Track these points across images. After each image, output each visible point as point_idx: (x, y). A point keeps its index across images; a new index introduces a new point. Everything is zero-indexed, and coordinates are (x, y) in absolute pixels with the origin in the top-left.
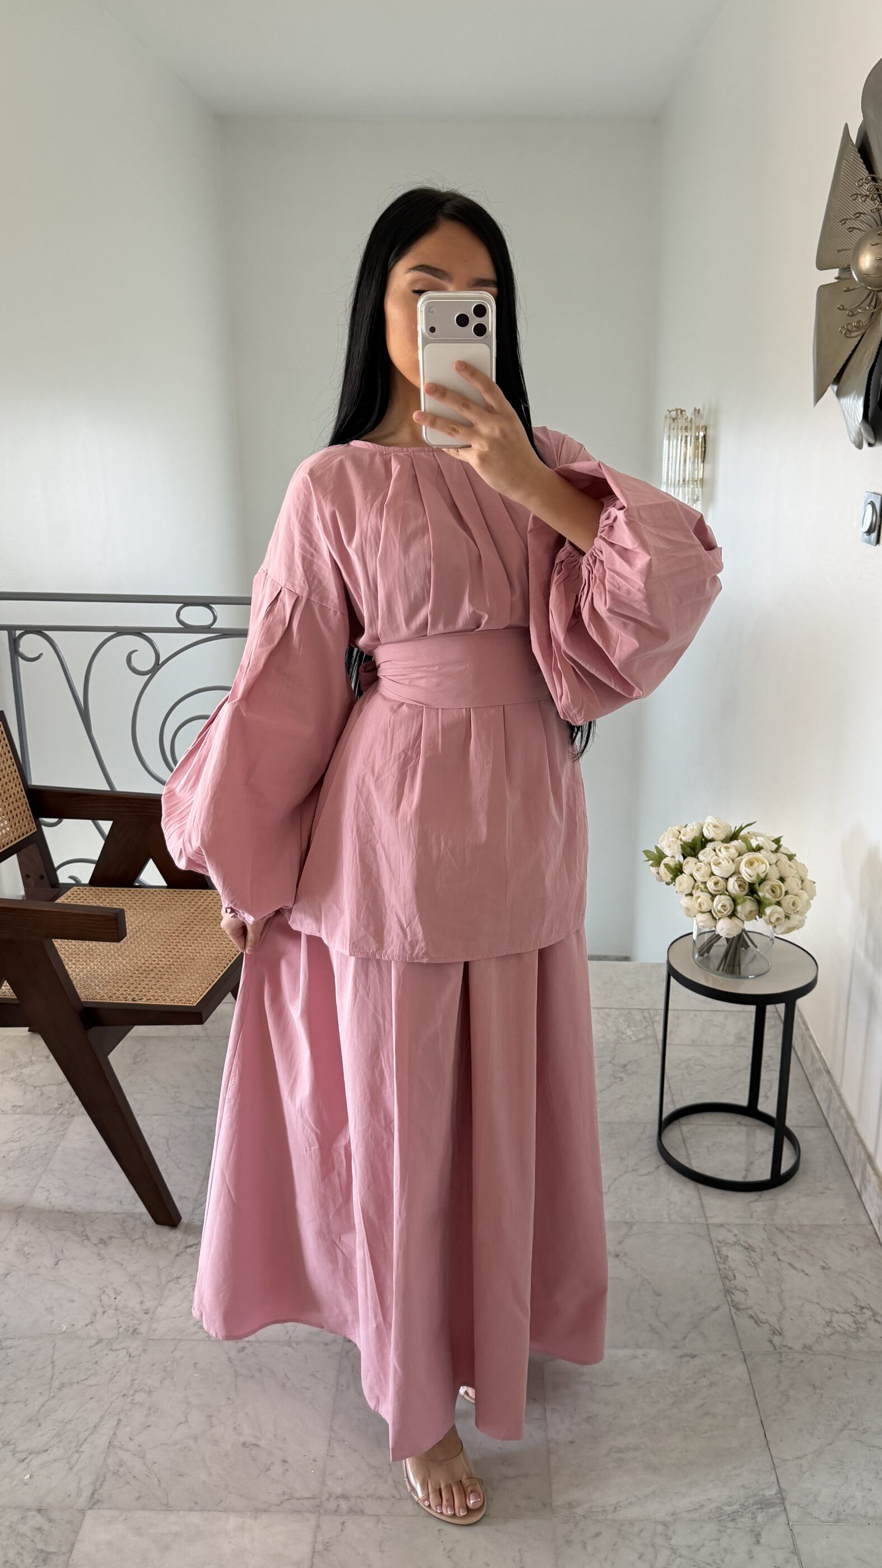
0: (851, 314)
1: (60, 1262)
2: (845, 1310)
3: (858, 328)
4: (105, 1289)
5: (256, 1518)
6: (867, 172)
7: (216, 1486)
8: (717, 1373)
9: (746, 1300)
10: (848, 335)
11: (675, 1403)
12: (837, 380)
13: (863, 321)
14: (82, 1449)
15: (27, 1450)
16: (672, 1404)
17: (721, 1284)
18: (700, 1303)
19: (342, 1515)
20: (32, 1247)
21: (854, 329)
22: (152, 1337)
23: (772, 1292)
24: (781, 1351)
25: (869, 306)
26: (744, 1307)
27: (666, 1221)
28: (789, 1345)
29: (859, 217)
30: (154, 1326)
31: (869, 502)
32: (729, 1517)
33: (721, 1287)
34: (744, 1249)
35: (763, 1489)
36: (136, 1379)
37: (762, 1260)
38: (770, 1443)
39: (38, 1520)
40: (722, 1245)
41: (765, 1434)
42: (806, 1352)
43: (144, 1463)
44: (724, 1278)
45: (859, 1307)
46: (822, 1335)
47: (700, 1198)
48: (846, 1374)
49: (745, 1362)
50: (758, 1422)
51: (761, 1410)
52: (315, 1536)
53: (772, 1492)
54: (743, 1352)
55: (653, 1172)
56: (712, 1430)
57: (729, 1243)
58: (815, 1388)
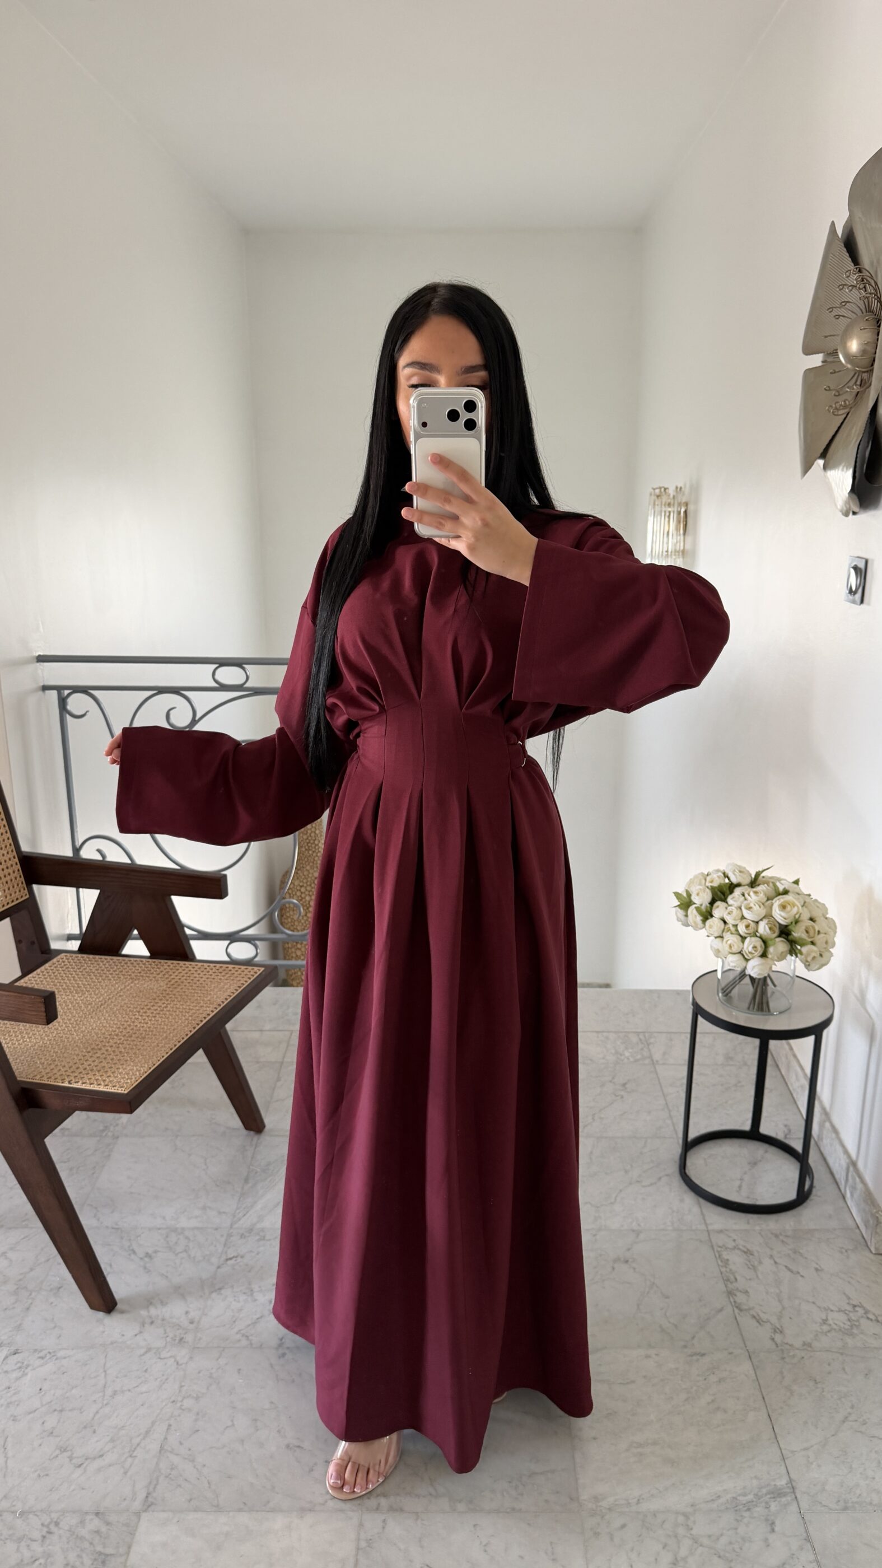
2: (839, 1308)
5: (302, 1517)
7: (263, 1487)
8: (725, 1370)
9: (748, 1301)
10: (834, 412)
11: (688, 1399)
12: (824, 455)
14: (134, 1455)
15: (84, 1456)
16: (685, 1400)
17: (724, 1287)
18: (705, 1305)
19: (383, 1513)
21: (840, 408)
22: (198, 1345)
23: (771, 1293)
24: (780, 1348)
26: (746, 1307)
27: (669, 1228)
28: (790, 1342)
32: (744, 1507)
33: (724, 1289)
34: (743, 1253)
35: (774, 1480)
36: (183, 1386)
37: (760, 1263)
38: (778, 1436)
39: (94, 1523)
40: (723, 1250)
41: (773, 1428)
42: (806, 1349)
43: (194, 1467)
44: (726, 1280)
45: (852, 1306)
46: (820, 1332)
47: (700, 1207)
48: (844, 1369)
49: (751, 1359)
50: (766, 1416)
51: (768, 1405)
52: (359, 1534)
53: (783, 1482)
54: (747, 1350)
55: (655, 1183)
56: (724, 1425)
57: (729, 1248)
58: (817, 1383)
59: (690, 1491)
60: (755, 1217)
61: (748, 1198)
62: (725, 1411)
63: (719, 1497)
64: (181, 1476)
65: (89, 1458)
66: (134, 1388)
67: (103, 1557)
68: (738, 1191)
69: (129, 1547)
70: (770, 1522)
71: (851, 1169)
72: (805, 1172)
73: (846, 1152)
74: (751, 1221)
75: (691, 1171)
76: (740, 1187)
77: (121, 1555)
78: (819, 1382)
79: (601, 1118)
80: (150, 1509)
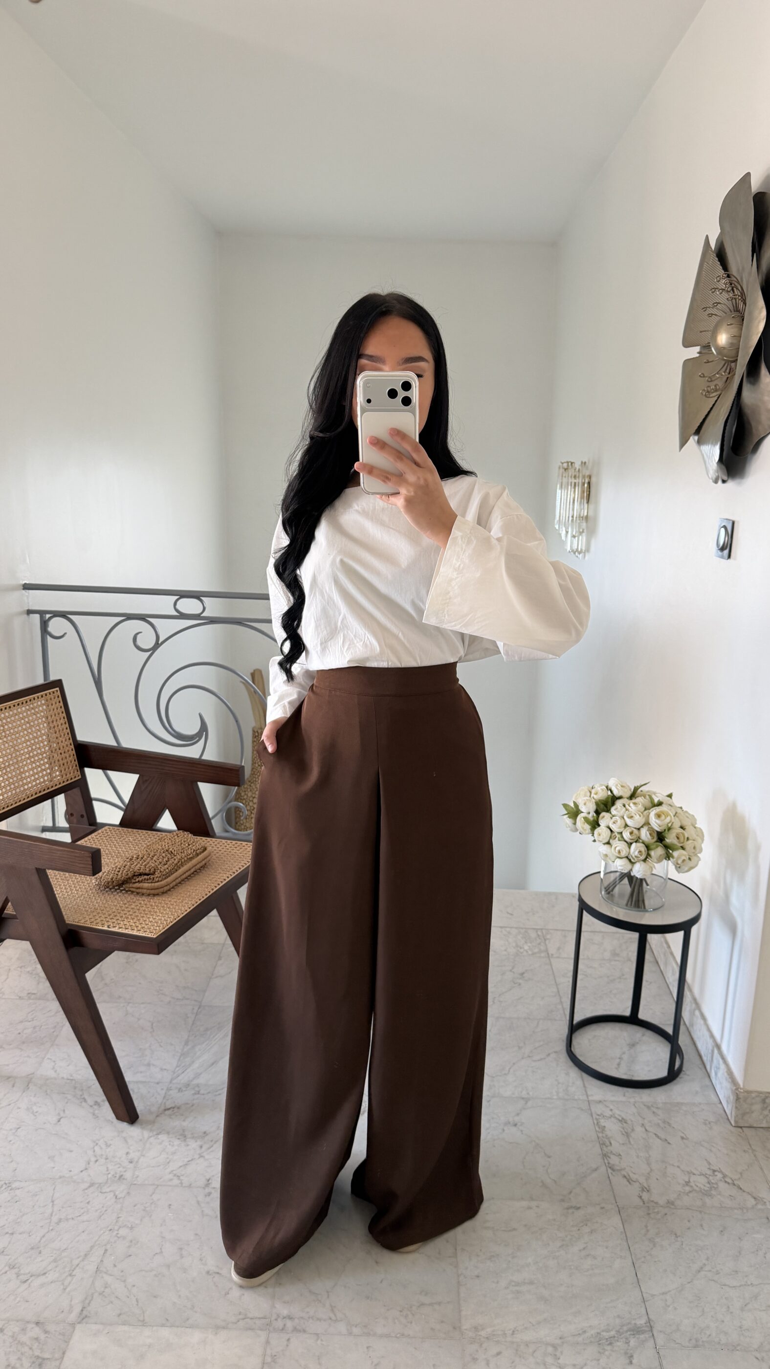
0: (709, 380)
1: (62, 1120)
2: (701, 1173)
3: (716, 390)
4: (97, 1142)
5: (216, 1334)
6: (723, 271)
7: (185, 1306)
8: (597, 1222)
9: (620, 1163)
10: (708, 396)
11: (562, 1245)
12: (698, 432)
13: (720, 385)
14: (73, 1274)
15: (29, 1273)
16: (560, 1247)
17: (600, 1150)
18: (582, 1165)
19: (288, 1333)
20: (40, 1107)
21: (712, 391)
22: (135, 1183)
23: (641, 1157)
24: (647, 1205)
25: (725, 372)
26: (618, 1168)
27: (555, 1097)
28: (655, 1201)
29: (716, 306)
30: (137, 1173)
31: (722, 526)
32: (607, 1341)
33: (601, 1152)
34: (618, 1121)
35: (635, 1319)
36: (120, 1217)
37: (633, 1130)
38: (640, 1281)
39: (36, 1331)
40: (600, 1117)
41: (636, 1273)
42: (668, 1207)
43: (125, 1287)
44: (602, 1144)
45: (712, 1171)
46: (683, 1193)
47: (583, 1080)
48: (701, 1226)
49: (620, 1215)
50: (630, 1263)
51: (632, 1254)
52: (265, 1350)
53: (642, 1322)
54: (617, 1205)
55: (545, 1059)
56: (593, 1269)
57: (606, 1116)
58: (677, 1237)
59: (559, 1325)
60: (630, 1090)
61: (626, 1074)
62: (595, 1258)
63: (585, 1332)
64: (113, 1293)
65: (34, 1275)
66: (77, 1217)
67: (40, 1360)
68: (617, 1068)
69: (64, 1353)
70: (629, 1355)
71: (716, 1051)
72: (676, 1052)
73: (712, 1036)
74: (627, 1094)
75: (577, 1050)
76: (619, 1064)
77: (56, 1360)
78: (679, 1236)
79: (500, 1001)
80: (84, 1320)
